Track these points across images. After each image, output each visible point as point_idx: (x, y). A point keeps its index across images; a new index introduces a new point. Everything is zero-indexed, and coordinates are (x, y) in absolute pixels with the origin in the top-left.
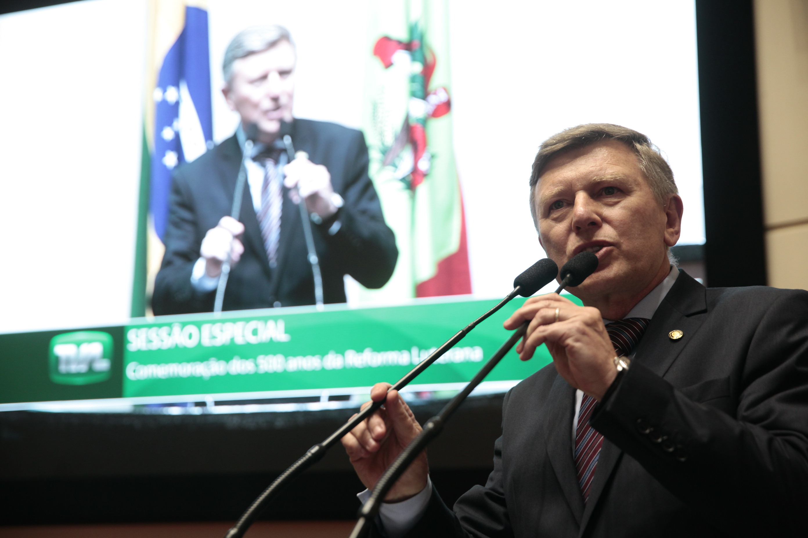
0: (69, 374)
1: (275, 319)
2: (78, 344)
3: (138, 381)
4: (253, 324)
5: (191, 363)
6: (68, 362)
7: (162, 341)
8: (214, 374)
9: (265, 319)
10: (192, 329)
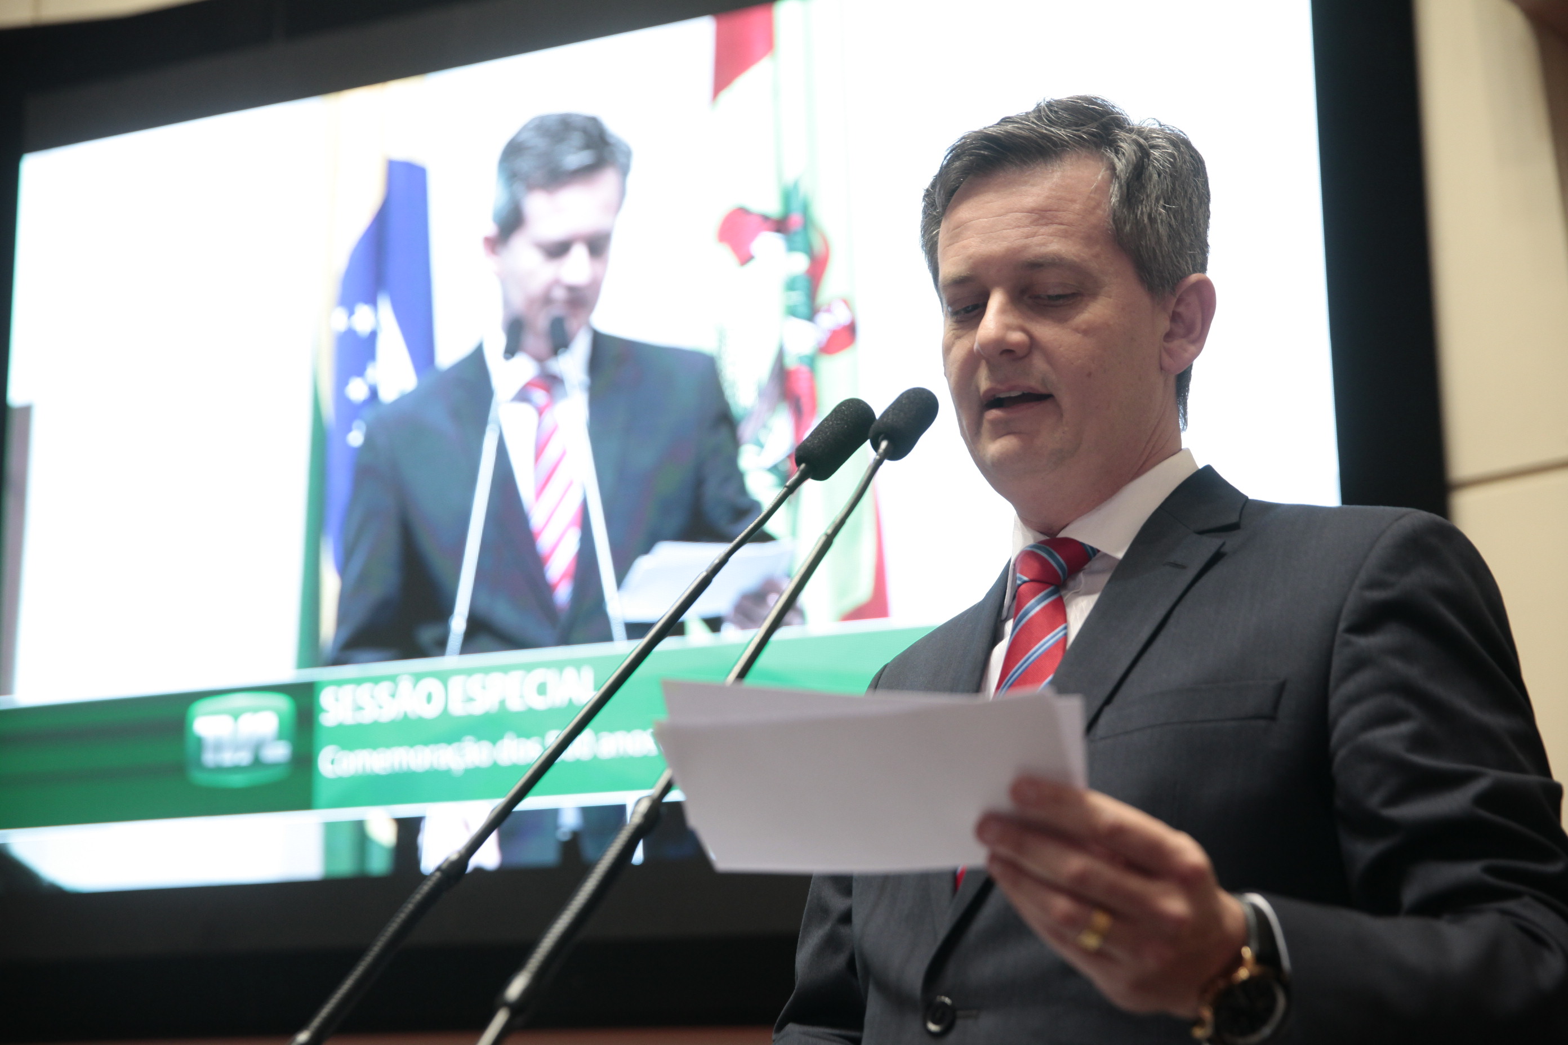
0: (220, 769)
1: (578, 664)
2: (236, 715)
3: (340, 780)
4: (539, 675)
5: (432, 747)
6: (218, 747)
7: (381, 707)
8: (470, 766)
9: (560, 666)
10: (431, 685)
